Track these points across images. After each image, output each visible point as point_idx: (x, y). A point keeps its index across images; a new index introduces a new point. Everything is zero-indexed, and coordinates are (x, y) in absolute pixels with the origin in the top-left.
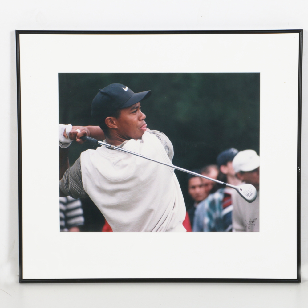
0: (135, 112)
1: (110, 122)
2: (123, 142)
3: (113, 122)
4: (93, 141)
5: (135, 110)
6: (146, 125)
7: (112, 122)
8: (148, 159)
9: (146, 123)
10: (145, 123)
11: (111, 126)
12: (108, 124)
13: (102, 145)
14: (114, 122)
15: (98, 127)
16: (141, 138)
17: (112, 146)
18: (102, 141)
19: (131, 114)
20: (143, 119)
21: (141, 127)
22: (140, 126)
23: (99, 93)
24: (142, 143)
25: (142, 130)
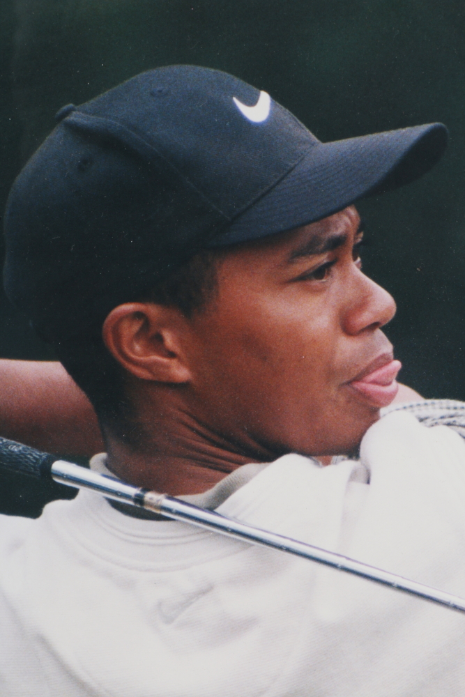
0: (321, 272)
1: (138, 336)
2: (228, 472)
3: (160, 339)
4: (15, 460)
5: (323, 259)
6: (397, 364)
7: (156, 342)
8: (400, 588)
9: (397, 355)
10: (387, 348)
11: (148, 367)
12: (127, 350)
13: (83, 491)
14: (169, 339)
15: (52, 372)
16: (353, 451)
17: (150, 496)
18: (84, 463)
19: (293, 288)
20: (373, 327)
21: (359, 378)
22: (354, 374)
23: (56, 138)
24: (359, 486)
25: (364, 395)
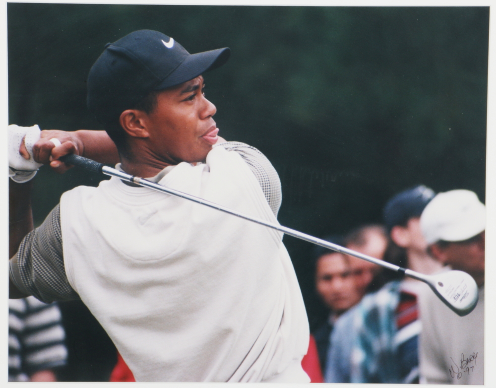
0: (191, 98)
1: (131, 121)
2: (162, 169)
3: (138, 122)
4: (90, 166)
5: (192, 93)
6: (217, 129)
7: (137, 123)
8: (221, 210)
9: (218, 126)
10: (214, 124)
11: (135, 132)
12: (128, 126)
13: (113, 177)
14: (142, 122)
15: (102, 134)
16: (204, 161)
17: (136, 178)
18: (113, 166)
19: (182, 104)
20: (209, 116)
21: (205, 135)
22: (203, 133)
23: (104, 54)
24: (206, 173)
25: (207, 141)
